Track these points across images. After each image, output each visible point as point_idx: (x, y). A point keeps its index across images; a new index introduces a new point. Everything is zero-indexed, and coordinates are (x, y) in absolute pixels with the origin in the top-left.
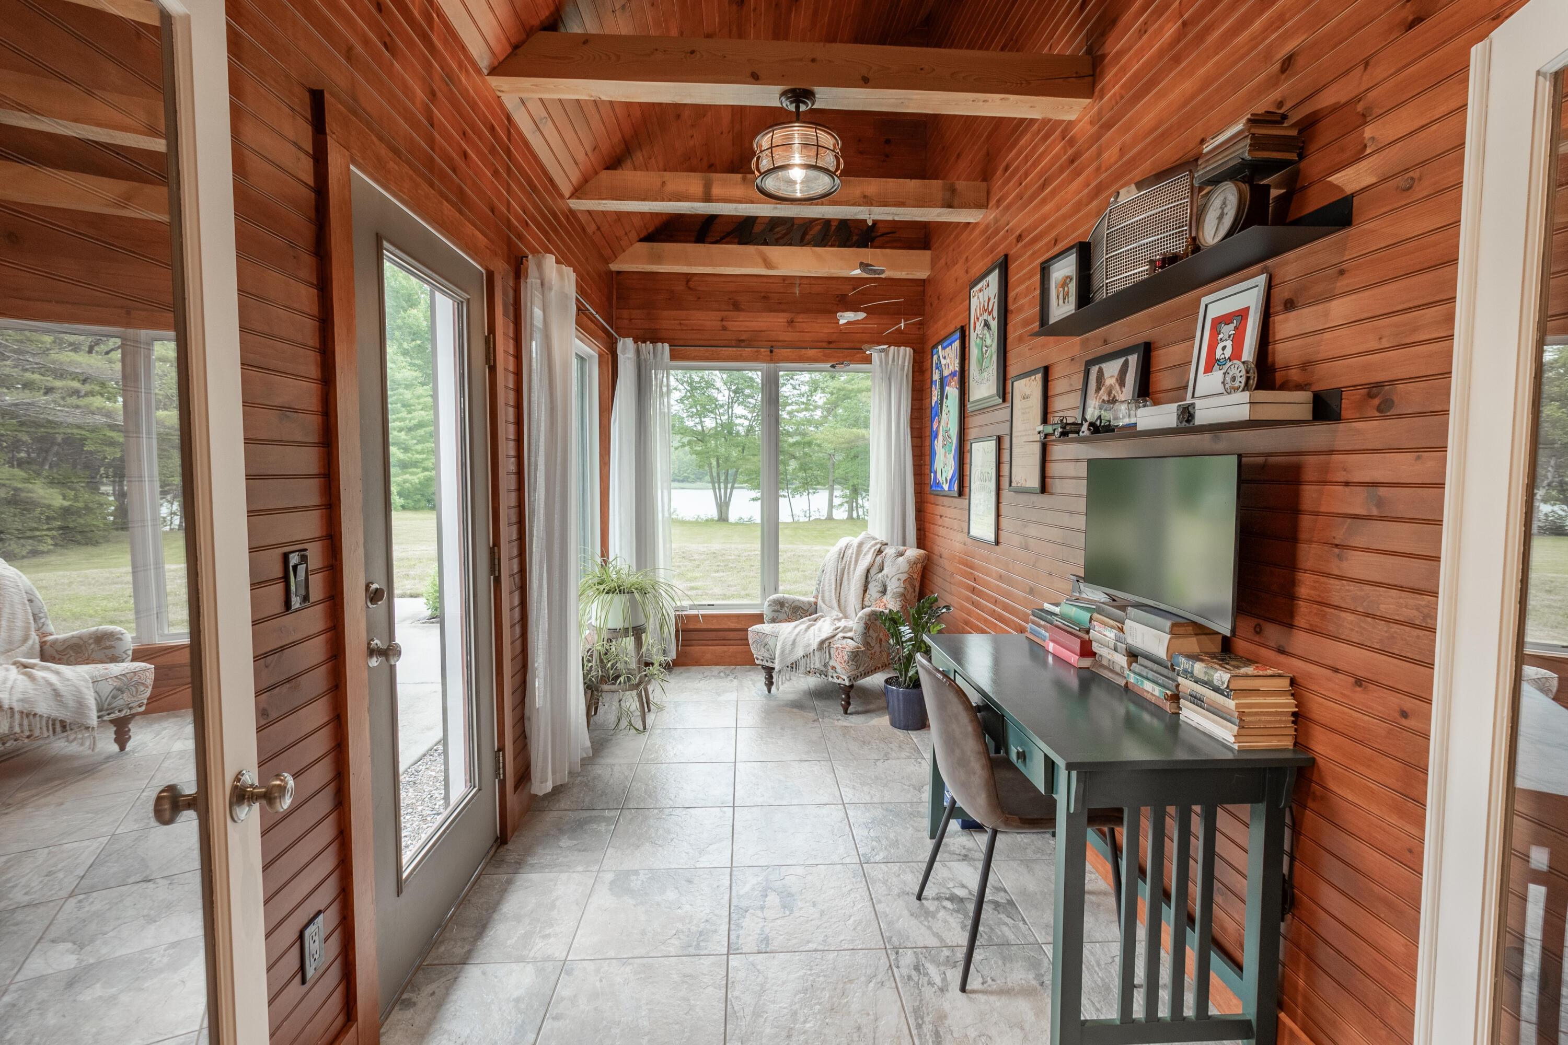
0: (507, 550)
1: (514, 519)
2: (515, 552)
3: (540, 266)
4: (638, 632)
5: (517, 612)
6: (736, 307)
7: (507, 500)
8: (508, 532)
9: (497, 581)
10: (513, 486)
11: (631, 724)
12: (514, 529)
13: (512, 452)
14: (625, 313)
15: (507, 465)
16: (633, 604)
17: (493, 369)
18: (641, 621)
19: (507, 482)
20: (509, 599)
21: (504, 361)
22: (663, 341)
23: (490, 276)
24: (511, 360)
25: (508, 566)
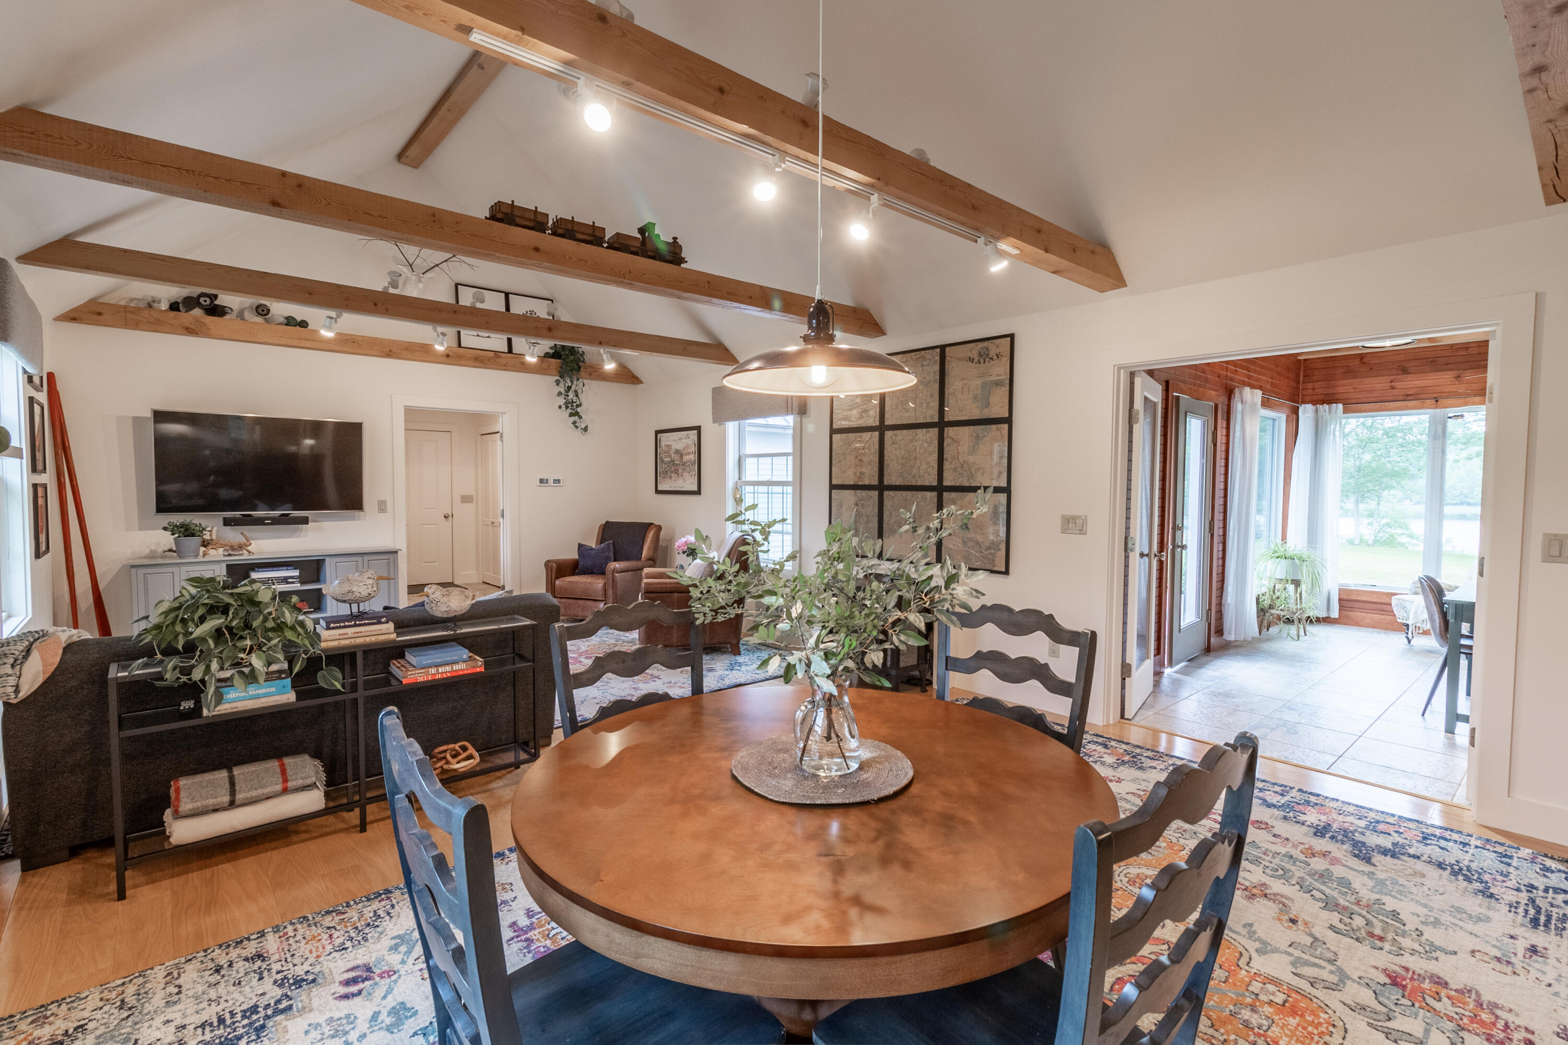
0: (1218, 524)
1: (1222, 510)
2: (1221, 526)
3: (1241, 393)
4: (1297, 583)
5: (1221, 553)
6: (1405, 371)
7: (1219, 501)
8: (1218, 516)
9: (1212, 536)
10: (1222, 495)
11: (1288, 634)
12: (1222, 515)
13: (1222, 480)
14: (1310, 385)
15: (1220, 486)
16: (1294, 566)
17: (1215, 445)
18: (1299, 578)
19: (1219, 493)
20: (1217, 547)
21: (1221, 439)
22: (1336, 401)
23: (1216, 406)
24: (1224, 438)
25: (1218, 531)
